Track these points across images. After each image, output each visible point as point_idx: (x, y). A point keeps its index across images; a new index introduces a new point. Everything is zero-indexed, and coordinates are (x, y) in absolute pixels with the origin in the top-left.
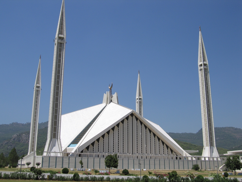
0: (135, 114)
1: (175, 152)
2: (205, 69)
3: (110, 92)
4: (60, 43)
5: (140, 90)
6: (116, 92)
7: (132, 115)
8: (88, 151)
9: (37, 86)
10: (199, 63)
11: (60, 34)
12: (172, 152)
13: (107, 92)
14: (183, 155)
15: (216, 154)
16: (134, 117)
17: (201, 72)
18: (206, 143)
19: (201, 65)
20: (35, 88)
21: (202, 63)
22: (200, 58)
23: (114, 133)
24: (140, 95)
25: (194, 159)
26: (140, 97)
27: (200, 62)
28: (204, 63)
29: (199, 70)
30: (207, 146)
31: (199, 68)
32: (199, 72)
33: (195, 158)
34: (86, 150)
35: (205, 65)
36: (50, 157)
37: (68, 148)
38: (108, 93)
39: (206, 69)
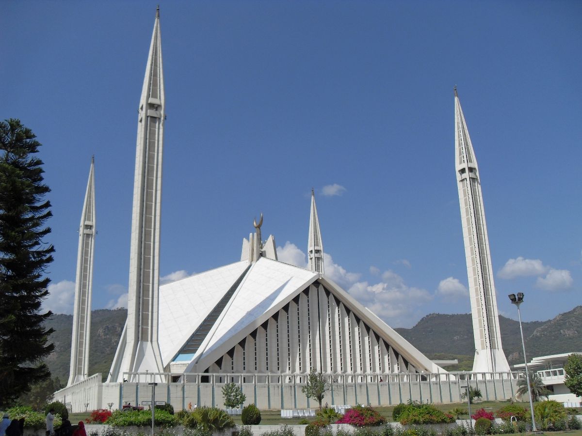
0: (323, 283)
1: (413, 364)
2: (472, 178)
3: (257, 235)
4: (151, 117)
5: (316, 232)
6: (271, 235)
7: (317, 283)
8: (221, 369)
9: (86, 225)
10: (458, 167)
11: (152, 97)
12: (407, 366)
13: (251, 234)
14: (431, 371)
15: (503, 365)
16: (321, 289)
17: (464, 186)
18: (480, 342)
19: (463, 171)
20: (81, 229)
21: (465, 166)
22: (460, 154)
23: (277, 325)
24: (316, 244)
25: (453, 378)
26: (317, 248)
27: (460, 163)
28: (469, 166)
29: (458, 182)
30: (483, 348)
31: (459, 177)
32: (460, 185)
33: (455, 375)
34: (217, 367)
35: (471, 170)
36: (137, 386)
37: (173, 363)
38: (253, 236)
39: (474, 178)
